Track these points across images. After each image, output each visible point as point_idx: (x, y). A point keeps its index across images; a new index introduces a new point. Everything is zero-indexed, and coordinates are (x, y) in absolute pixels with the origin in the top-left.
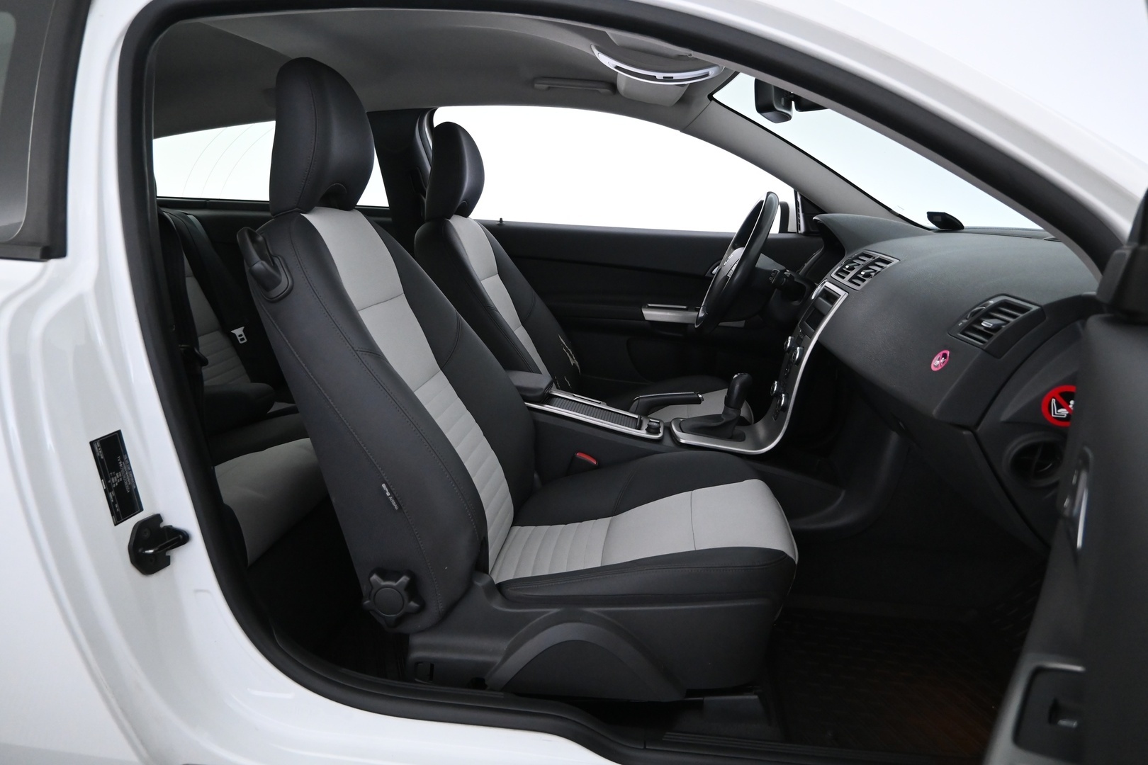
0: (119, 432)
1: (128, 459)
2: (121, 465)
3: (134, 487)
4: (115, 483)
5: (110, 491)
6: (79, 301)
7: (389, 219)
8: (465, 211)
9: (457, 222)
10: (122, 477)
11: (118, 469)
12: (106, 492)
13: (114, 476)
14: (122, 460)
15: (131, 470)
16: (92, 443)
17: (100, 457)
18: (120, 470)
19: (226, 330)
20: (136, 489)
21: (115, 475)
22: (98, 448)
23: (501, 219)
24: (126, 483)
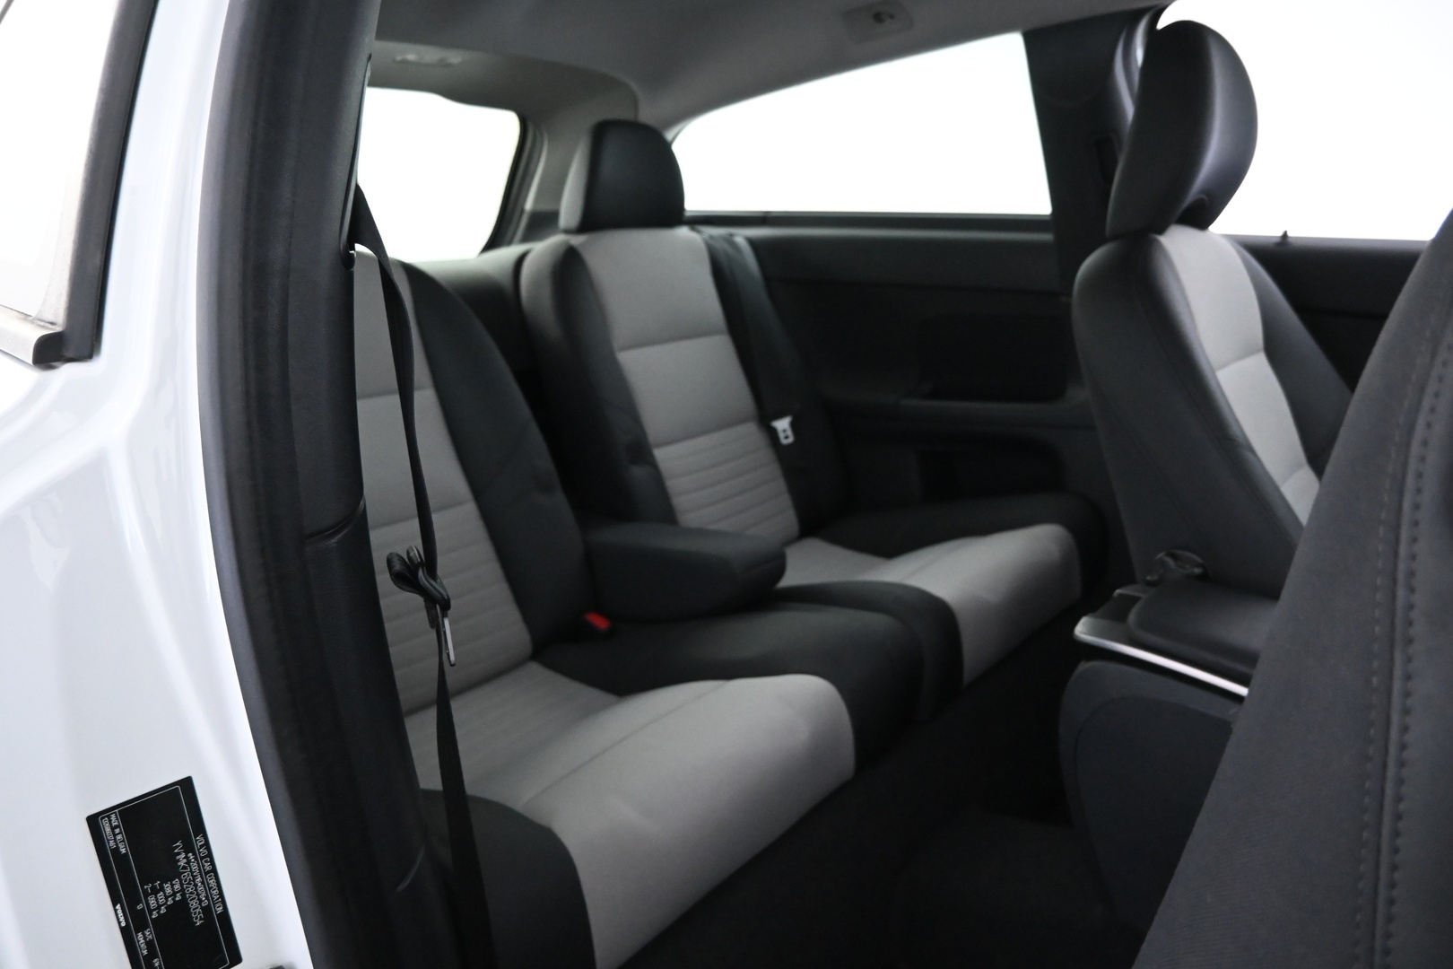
0: (187, 784)
1: (207, 845)
2: (182, 863)
3: (220, 910)
4: (159, 907)
5: (141, 927)
6: (92, 475)
7: (1047, 237)
8: (1201, 216)
9: (1179, 244)
10: (182, 890)
11: (172, 872)
12: (127, 934)
13: (155, 892)
14: (189, 848)
15: (214, 870)
16: (94, 822)
17: (116, 851)
18: (179, 875)
19: (765, 420)
20: (225, 917)
21: (162, 889)
22: (113, 829)
23: (1285, 234)
24: (193, 904)
